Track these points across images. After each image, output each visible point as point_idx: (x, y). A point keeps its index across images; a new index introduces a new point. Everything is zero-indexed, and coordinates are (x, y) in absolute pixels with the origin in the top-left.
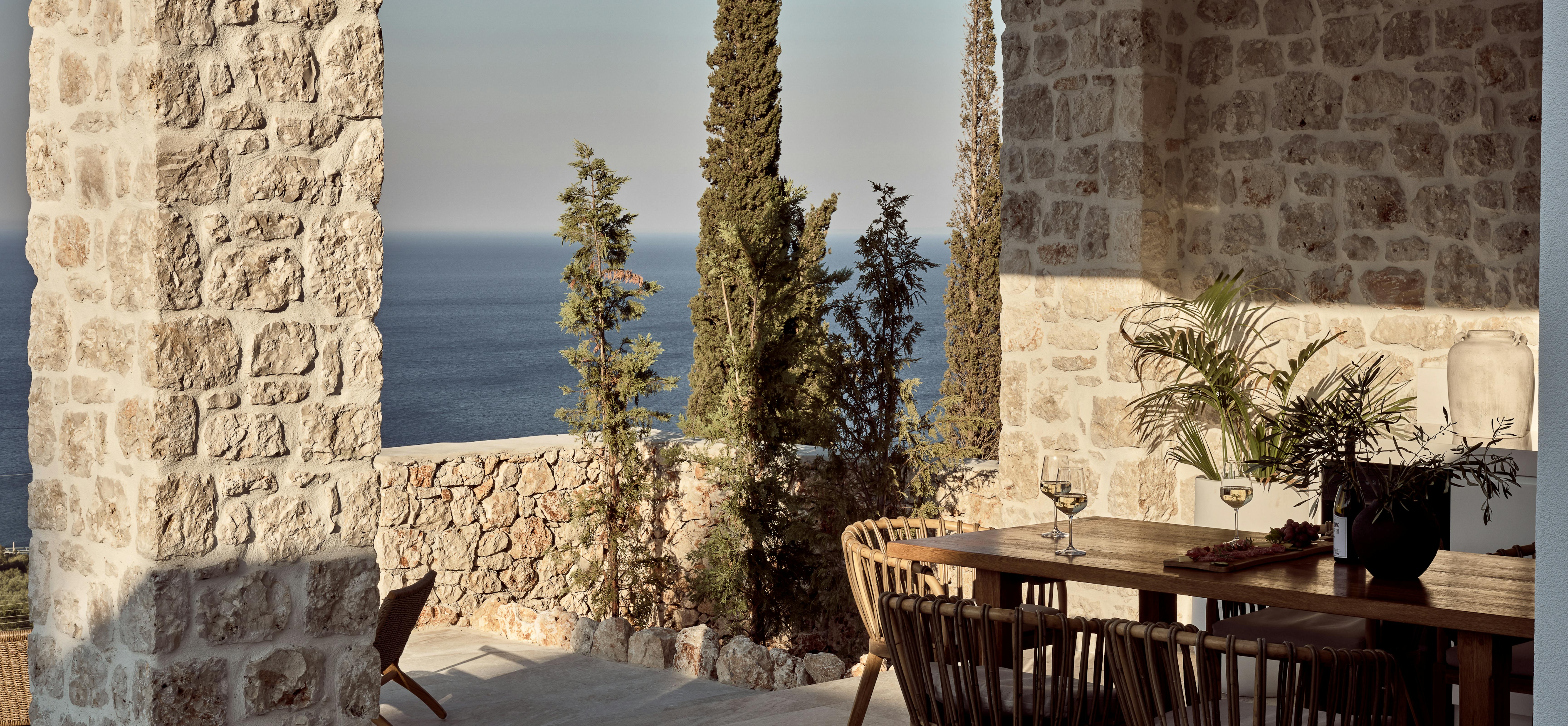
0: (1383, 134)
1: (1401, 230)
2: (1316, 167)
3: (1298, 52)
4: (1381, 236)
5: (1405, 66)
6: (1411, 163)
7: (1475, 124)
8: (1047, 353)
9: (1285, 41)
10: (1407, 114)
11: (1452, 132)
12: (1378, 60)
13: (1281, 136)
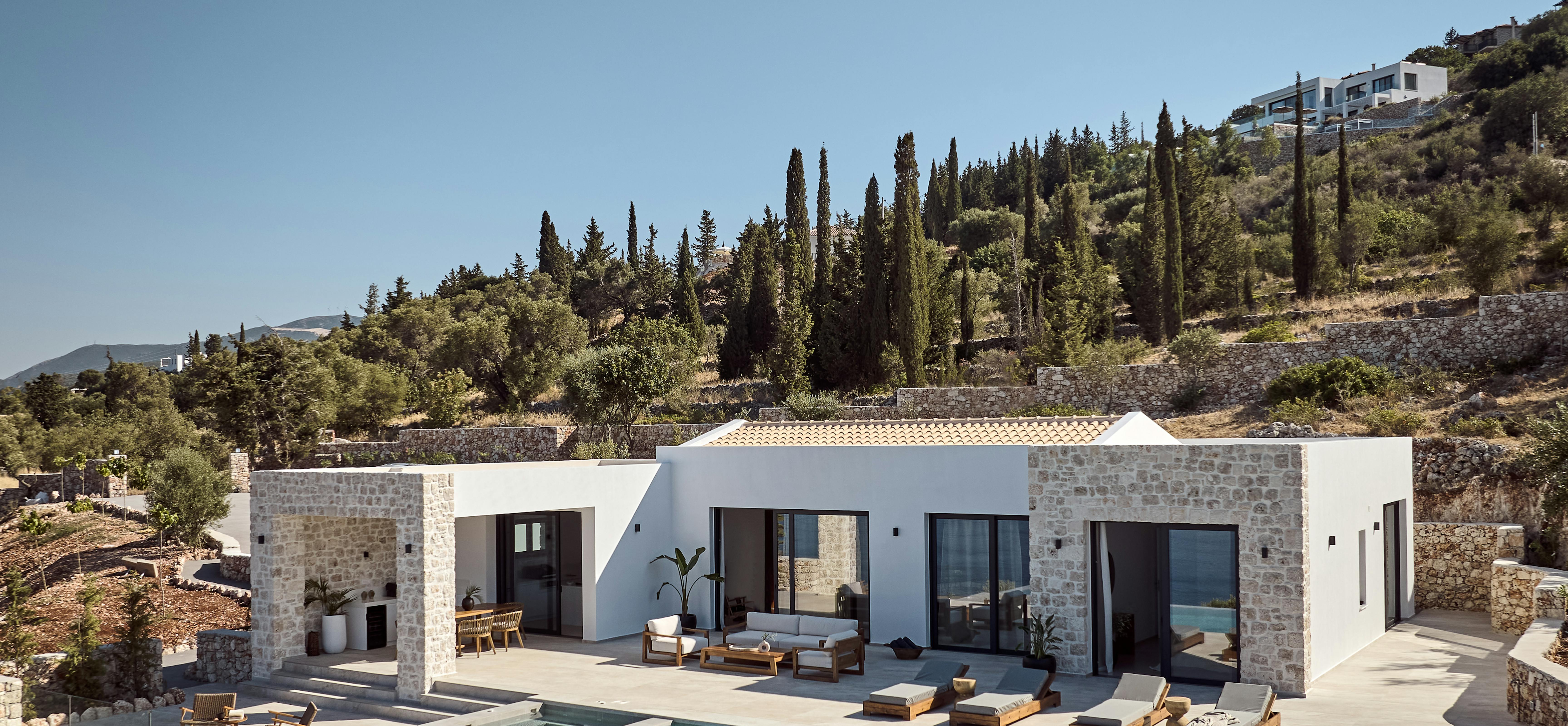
0: (333, 551)
1: (338, 567)
2: (322, 557)
3: (319, 536)
4: (334, 569)
5: (338, 538)
6: (339, 556)
7: (350, 548)
8: (284, 600)
9: (315, 534)
10: (338, 547)
11: (345, 549)
12: (333, 537)
13: (315, 552)
